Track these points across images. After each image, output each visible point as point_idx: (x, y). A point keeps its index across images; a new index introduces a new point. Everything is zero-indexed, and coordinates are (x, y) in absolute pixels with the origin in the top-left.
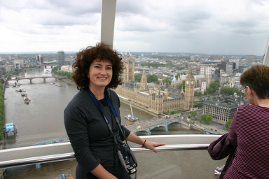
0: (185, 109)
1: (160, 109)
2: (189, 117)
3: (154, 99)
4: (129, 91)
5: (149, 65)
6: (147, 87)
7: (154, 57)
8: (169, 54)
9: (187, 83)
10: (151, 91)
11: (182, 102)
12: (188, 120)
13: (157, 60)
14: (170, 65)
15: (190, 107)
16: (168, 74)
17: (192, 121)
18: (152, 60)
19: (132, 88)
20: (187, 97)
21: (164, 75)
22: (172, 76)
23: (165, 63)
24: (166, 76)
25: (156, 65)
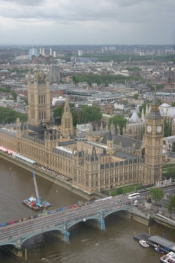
0: (146, 182)
1: (94, 184)
2: (149, 201)
3: (82, 164)
4: (36, 145)
5: (90, 79)
6: (73, 136)
7: (104, 58)
8: (141, 48)
9: (149, 129)
10: (80, 146)
11: (140, 168)
12: (148, 205)
13: (109, 66)
14: (135, 79)
15: (156, 178)
16: (125, 103)
17: (155, 208)
18: (100, 67)
19: (42, 138)
20: (150, 157)
21: (116, 106)
22: (134, 106)
23: (125, 73)
24: (121, 107)
25: (105, 80)
